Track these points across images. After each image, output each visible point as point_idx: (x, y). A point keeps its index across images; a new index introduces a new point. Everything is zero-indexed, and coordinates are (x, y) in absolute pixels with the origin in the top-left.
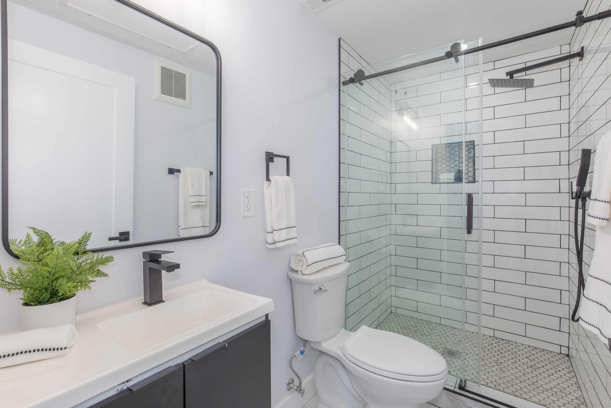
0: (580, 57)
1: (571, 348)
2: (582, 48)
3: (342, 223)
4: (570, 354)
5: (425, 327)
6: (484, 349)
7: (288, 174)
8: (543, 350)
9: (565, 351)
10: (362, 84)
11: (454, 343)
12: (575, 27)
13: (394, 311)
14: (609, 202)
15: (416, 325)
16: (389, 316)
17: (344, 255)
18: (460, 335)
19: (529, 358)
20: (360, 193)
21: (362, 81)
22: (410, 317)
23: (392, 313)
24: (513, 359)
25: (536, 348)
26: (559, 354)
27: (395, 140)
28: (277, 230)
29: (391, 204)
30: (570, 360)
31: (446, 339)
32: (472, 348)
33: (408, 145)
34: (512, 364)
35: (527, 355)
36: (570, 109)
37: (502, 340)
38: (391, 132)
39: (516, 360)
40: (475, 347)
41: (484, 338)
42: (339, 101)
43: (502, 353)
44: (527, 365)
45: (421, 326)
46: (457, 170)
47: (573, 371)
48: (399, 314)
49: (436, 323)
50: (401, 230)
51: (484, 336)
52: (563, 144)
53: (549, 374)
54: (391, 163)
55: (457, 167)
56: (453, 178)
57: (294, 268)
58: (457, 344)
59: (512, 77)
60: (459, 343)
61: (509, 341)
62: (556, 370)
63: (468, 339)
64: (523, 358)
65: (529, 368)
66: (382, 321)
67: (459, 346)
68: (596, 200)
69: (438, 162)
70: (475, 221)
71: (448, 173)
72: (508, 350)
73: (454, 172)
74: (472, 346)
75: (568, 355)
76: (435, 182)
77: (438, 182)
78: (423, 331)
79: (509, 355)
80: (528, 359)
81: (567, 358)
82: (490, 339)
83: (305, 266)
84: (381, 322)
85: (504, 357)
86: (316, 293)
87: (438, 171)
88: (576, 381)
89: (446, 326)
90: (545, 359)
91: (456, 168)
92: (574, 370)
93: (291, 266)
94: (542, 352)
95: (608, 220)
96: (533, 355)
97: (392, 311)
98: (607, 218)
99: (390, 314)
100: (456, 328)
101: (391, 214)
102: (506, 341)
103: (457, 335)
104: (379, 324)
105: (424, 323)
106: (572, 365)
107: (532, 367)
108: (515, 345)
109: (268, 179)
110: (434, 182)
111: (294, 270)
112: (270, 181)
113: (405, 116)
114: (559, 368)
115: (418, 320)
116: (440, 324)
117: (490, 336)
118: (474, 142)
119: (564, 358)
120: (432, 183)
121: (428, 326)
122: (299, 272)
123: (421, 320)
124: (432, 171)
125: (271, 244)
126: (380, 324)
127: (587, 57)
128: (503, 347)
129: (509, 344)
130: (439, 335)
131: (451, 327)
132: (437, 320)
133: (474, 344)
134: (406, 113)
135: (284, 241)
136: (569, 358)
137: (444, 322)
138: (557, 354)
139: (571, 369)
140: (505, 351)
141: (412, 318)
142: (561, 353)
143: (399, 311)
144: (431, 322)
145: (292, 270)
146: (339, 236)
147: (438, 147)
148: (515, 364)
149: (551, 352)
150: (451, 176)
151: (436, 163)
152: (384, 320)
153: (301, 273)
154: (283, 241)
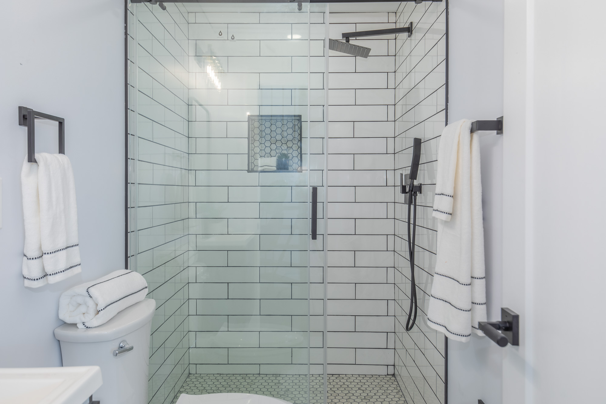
0: (410, 33)
1: (397, 366)
2: (411, 23)
3: (130, 234)
4: (396, 373)
5: (241, 384)
6: (316, 392)
7: (61, 150)
8: (372, 375)
9: (391, 370)
10: (164, 8)
11: (281, 395)
12: (415, 3)
13: (193, 371)
14: (452, 197)
15: (229, 383)
16: (188, 380)
17: (146, 287)
18: (286, 382)
19: (362, 388)
20: (153, 184)
21: (165, 4)
22: (218, 374)
23: (190, 375)
24: (347, 395)
25: (366, 375)
26: (387, 376)
27: (194, 103)
28: (51, 253)
29: (189, 202)
30: (396, 379)
31: (271, 392)
32: (302, 395)
33: (207, 111)
34: (347, 401)
35: (359, 386)
36: (396, 89)
37: (332, 376)
38: (189, 89)
39: (350, 395)
40: (306, 392)
41: (313, 378)
42: (126, 28)
43: (334, 391)
44: (361, 398)
45: (235, 384)
46: (280, 153)
47: (400, 391)
48: (201, 374)
49: (253, 374)
50: (203, 242)
51: (313, 376)
52: (388, 129)
53: (382, 401)
54: (189, 137)
55: (279, 149)
56: (275, 164)
57: (68, 320)
58: (284, 396)
59: (348, 41)
60: (286, 393)
61: (339, 375)
62: (387, 394)
63: (296, 385)
64: (356, 391)
65: (363, 401)
66: (179, 391)
67: (288, 397)
68: (443, 194)
69: (255, 140)
70: (320, 223)
71: (268, 157)
72: (340, 386)
73: (275, 156)
74: (302, 393)
75: (394, 375)
76: (252, 169)
77: (255, 169)
78: (239, 390)
79: (342, 391)
80: (361, 390)
81: (393, 378)
82: (319, 378)
83: (92, 311)
84: (178, 393)
85: (338, 395)
86: (118, 355)
87: (255, 153)
88: (404, 400)
89: (266, 375)
90: (376, 385)
91: (278, 151)
92: (401, 389)
93: (61, 317)
94: (371, 378)
95: (451, 214)
96: (365, 384)
97: (190, 372)
98: (451, 213)
99: (188, 377)
100: (280, 375)
101: (188, 218)
102: (336, 376)
103: (282, 383)
104: (175, 397)
105: (239, 378)
106: (398, 384)
107: (366, 398)
108: (346, 378)
109: (31, 159)
110: (250, 170)
111: (65, 323)
112: (36, 162)
113: (208, 67)
114: (389, 392)
115: (229, 376)
116: (259, 374)
117: (319, 375)
118: (300, 116)
119: (391, 378)
120: (249, 171)
121: (245, 381)
122: (80, 326)
123: (234, 374)
124: (248, 154)
125: (37, 279)
126: (176, 395)
127: (416, 35)
128: (334, 383)
129: (340, 378)
130: (261, 389)
131: (273, 374)
132: (254, 370)
133: (304, 390)
134: (210, 61)
135: (63, 271)
136: (395, 378)
137: (265, 370)
138: (385, 376)
139: (399, 388)
140: (338, 388)
141: (221, 375)
142: (388, 375)
143: (202, 370)
144: (247, 374)
145: (65, 324)
146: (127, 257)
147: (254, 120)
148: (350, 400)
149: (379, 375)
150: (272, 162)
151: (253, 142)
152: (181, 388)
153: (83, 327)
154: (61, 272)
